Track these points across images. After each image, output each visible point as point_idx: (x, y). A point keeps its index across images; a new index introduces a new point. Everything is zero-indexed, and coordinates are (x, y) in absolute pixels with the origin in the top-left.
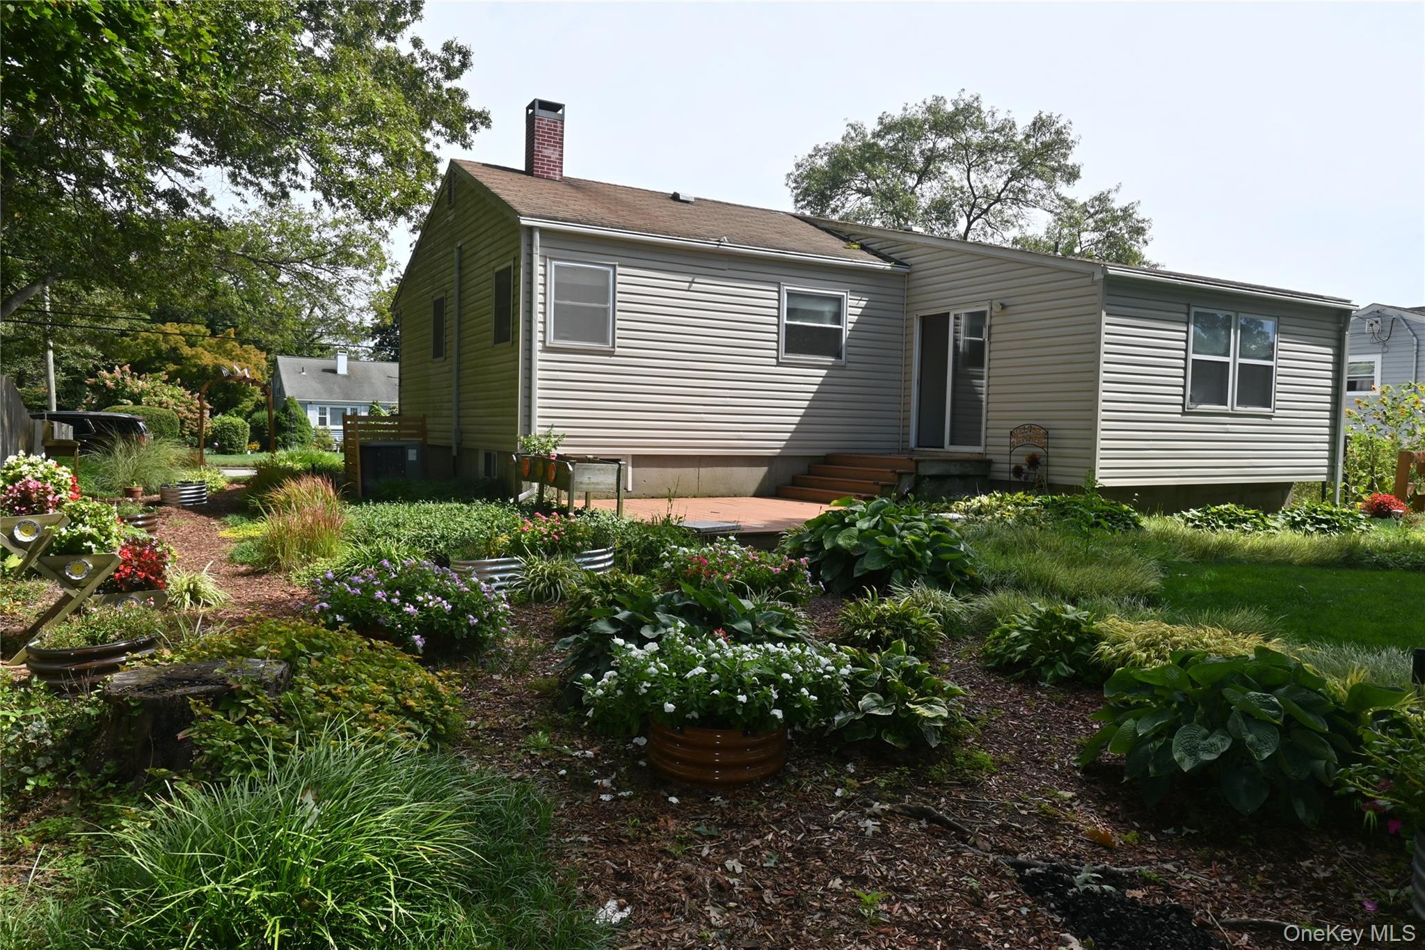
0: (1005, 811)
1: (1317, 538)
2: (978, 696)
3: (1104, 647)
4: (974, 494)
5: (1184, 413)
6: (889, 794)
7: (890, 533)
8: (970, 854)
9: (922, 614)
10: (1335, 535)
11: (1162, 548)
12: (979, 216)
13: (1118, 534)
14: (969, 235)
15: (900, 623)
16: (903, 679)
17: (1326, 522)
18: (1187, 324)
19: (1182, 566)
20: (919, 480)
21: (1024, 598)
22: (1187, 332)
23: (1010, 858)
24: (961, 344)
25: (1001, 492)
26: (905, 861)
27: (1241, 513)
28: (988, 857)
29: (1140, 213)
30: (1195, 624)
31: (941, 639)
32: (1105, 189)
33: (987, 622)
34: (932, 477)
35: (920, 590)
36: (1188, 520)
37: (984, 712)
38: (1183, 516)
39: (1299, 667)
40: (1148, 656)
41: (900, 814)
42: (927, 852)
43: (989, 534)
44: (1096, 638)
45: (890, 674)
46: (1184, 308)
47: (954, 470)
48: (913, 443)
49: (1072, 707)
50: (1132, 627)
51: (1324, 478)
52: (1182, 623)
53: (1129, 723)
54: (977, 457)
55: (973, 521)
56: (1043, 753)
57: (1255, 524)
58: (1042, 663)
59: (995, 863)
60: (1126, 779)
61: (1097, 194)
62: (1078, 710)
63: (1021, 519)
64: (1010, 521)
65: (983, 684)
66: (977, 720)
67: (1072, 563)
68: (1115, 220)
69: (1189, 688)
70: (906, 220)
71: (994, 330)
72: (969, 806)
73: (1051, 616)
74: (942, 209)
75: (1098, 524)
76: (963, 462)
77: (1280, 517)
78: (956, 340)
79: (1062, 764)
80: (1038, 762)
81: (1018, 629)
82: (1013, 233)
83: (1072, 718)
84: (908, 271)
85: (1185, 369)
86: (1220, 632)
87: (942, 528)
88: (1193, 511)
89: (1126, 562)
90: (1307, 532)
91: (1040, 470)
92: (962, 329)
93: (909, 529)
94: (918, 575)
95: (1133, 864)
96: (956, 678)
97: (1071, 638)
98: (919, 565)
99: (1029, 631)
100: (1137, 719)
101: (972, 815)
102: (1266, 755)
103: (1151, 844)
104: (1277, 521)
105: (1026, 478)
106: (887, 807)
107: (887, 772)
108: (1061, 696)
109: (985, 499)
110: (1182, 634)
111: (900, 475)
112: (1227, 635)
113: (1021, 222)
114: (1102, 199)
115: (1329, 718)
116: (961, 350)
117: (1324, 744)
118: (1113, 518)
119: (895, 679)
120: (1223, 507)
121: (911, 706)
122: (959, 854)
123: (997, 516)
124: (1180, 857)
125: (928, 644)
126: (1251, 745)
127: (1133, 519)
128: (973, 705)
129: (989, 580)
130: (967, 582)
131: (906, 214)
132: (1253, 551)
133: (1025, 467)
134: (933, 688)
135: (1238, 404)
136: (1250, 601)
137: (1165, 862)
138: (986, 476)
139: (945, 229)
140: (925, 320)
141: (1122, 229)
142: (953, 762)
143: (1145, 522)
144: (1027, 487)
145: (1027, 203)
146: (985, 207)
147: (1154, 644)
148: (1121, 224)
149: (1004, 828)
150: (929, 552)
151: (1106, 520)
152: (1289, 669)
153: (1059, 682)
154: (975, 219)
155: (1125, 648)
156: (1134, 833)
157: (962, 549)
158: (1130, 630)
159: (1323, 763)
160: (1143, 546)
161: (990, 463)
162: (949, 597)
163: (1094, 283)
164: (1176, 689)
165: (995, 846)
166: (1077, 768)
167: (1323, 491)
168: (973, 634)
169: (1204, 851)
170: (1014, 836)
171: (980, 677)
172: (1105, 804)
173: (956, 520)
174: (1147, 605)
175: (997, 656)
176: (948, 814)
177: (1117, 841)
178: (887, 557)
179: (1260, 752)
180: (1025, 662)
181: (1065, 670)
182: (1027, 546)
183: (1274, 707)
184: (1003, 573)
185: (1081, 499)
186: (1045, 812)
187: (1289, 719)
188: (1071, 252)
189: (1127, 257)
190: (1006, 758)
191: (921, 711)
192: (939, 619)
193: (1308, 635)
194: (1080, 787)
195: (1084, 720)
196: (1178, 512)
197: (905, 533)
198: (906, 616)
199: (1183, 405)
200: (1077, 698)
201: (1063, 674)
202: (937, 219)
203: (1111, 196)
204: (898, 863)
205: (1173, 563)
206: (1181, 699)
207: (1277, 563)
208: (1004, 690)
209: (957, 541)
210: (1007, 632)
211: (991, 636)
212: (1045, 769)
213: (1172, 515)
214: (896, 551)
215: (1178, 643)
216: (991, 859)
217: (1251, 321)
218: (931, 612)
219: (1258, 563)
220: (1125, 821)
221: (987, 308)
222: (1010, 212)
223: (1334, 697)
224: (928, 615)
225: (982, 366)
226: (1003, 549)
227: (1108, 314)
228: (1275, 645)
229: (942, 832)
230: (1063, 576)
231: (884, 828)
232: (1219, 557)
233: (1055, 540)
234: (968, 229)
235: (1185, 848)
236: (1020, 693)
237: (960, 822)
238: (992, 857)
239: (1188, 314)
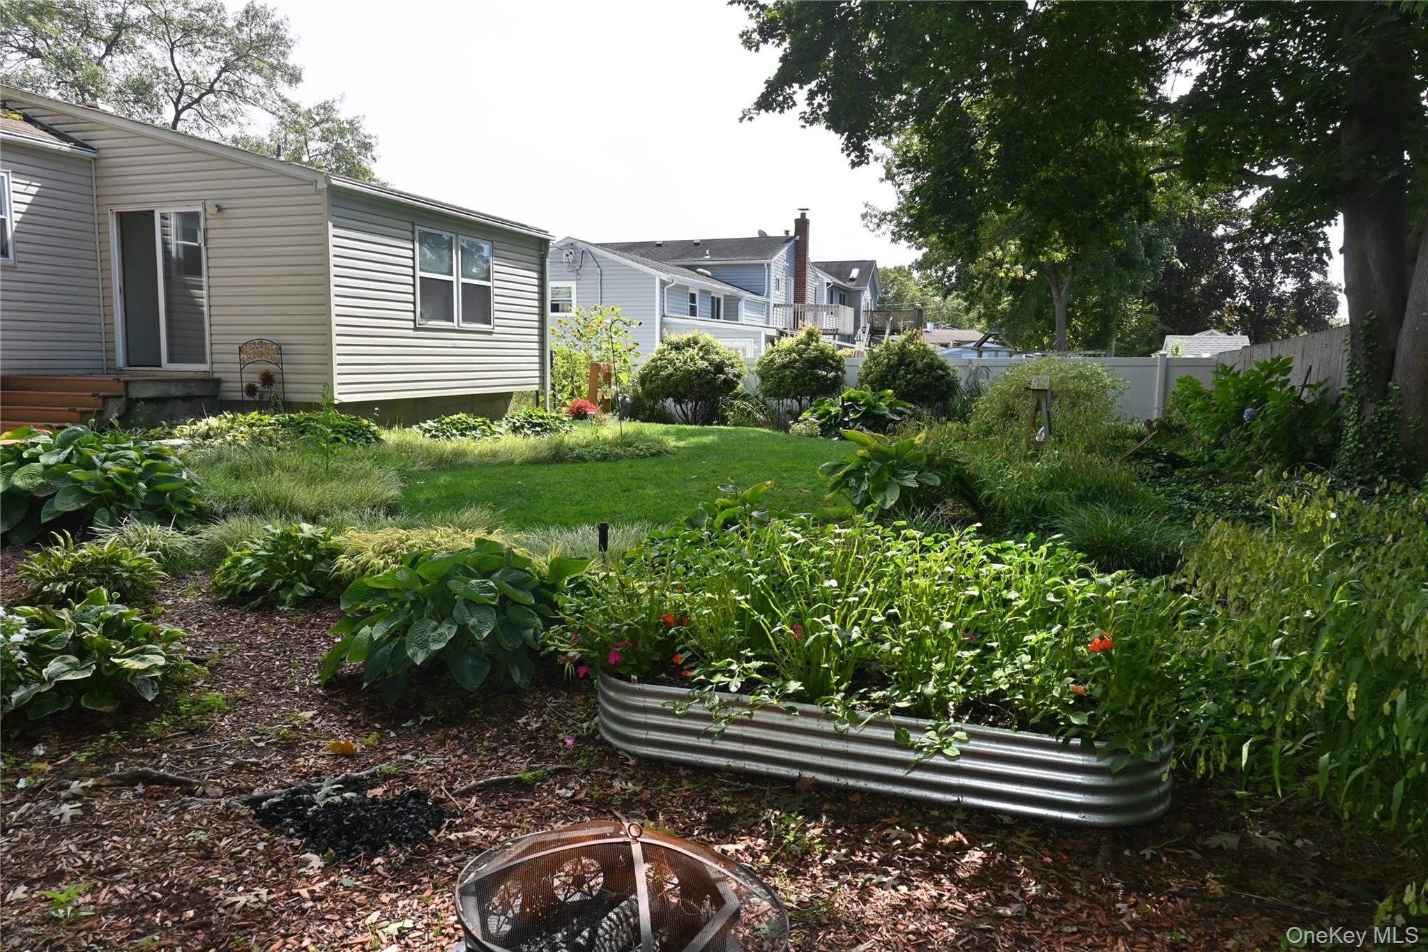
0: (240, 749)
1: (533, 439)
2: (208, 634)
3: (342, 560)
4: (201, 416)
5: (416, 329)
6: (94, 768)
7: (89, 465)
8: (199, 805)
9: (134, 554)
10: (547, 437)
11: (401, 459)
12: (189, 106)
13: (360, 448)
14: (179, 124)
15: (105, 570)
16: (105, 632)
17: (540, 425)
18: (413, 241)
19: (421, 474)
20: (131, 403)
21: (259, 522)
22: (413, 250)
23: (244, 797)
24: (173, 248)
25: (232, 412)
26: (115, 838)
27: (471, 421)
28: (219, 803)
29: (366, 128)
30: (429, 527)
31: (163, 579)
32: (330, 99)
33: (218, 552)
34: (147, 400)
35: (132, 528)
36: (426, 431)
37: (215, 650)
38: (420, 428)
39: (510, 551)
40: (386, 563)
41: (108, 786)
42: (144, 819)
43: (220, 458)
44: (334, 553)
45: (86, 630)
46: (409, 226)
47: (175, 391)
48: (120, 361)
49: (313, 626)
50: (370, 536)
51: (536, 388)
52: (417, 527)
53: (366, 630)
54: (202, 376)
55: (201, 446)
56: (283, 679)
57: (484, 431)
58: (279, 588)
59: (228, 807)
60: (365, 685)
61: (321, 102)
62: (320, 627)
63: (256, 440)
64: (244, 443)
65: (214, 620)
66: (206, 661)
67: (312, 480)
68: (342, 132)
69: (420, 587)
70: (94, 96)
71: (210, 234)
72: (195, 755)
73: (287, 537)
74: (140, 90)
75: (338, 440)
76: (185, 381)
77: (504, 423)
78: (165, 243)
79: (302, 686)
80: (277, 689)
81: (251, 555)
82: (230, 131)
83: (313, 637)
84: (94, 155)
85: (414, 285)
86: (450, 531)
87: (158, 455)
88: (430, 422)
89: (367, 475)
90: (525, 434)
91: (276, 388)
92: (172, 230)
93: (114, 459)
94: (129, 511)
95: (374, 764)
96: (181, 619)
97: (309, 557)
98: (130, 500)
99: (263, 556)
100: (372, 625)
101: (200, 763)
102: (485, 634)
103: (391, 740)
104: (502, 427)
105: (261, 397)
106: (90, 783)
107: (91, 742)
108: (301, 617)
109: (213, 422)
110: (417, 538)
111: (105, 399)
112: (457, 533)
113: (240, 119)
114: (326, 107)
115: (535, 592)
116: (174, 255)
117: (532, 615)
118: (353, 433)
119: (93, 633)
120: (455, 417)
121: (117, 661)
122: (184, 810)
123: (229, 438)
124: (417, 744)
125: (146, 587)
126: (474, 627)
127: (373, 433)
128: (202, 645)
129: (220, 507)
130: (193, 513)
131: (93, 90)
132: (482, 455)
133: (258, 385)
134: (146, 635)
135: (464, 321)
136: (476, 500)
137: (404, 753)
138: (215, 397)
139: (148, 115)
140: (122, 217)
141: (349, 143)
142: (177, 712)
143: (385, 435)
144: (262, 407)
145: (245, 99)
146: (196, 96)
147: (389, 551)
148: (349, 137)
149: (239, 767)
150: (142, 485)
151: (346, 435)
152: (502, 555)
153: (299, 603)
154: (184, 109)
155: (362, 559)
156: (375, 735)
157: (184, 477)
158: (367, 541)
159: (532, 631)
160: (382, 459)
161: (218, 382)
162: (170, 531)
163: (318, 192)
164: (408, 590)
165: (228, 789)
166: (319, 686)
167: (537, 397)
168: (202, 568)
169: (439, 734)
170: (250, 772)
171: (212, 613)
172: (346, 715)
173: (180, 446)
174: (387, 515)
175: (230, 587)
176: (171, 769)
177: (358, 747)
178: (86, 495)
179: (480, 632)
180: (261, 589)
181: (304, 589)
182: (263, 468)
183: (491, 590)
184: (236, 498)
185: (321, 415)
186: (284, 739)
187: (504, 599)
188: (299, 159)
189: (355, 171)
190: (241, 693)
191: (129, 663)
192: (158, 558)
193: (523, 524)
194: (322, 703)
195: (326, 637)
196: (417, 423)
197: (108, 464)
198: (114, 560)
199: (414, 321)
200: (319, 616)
201: (302, 594)
202: (137, 101)
203: (336, 106)
204: (105, 842)
205: (412, 472)
206: (413, 598)
207: (501, 464)
208: (238, 623)
209: (179, 469)
210: (238, 561)
211: (222, 567)
212: (285, 694)
213: (410, 427)
214: (98, 485)
215: (412, 546)
216: (223, 804)
217: (472, 245)
218: (148, 550)
219: (486, 465)
220: (367, 725)
221: (200, 209)
222: (226, 106)
223: (539, 573)
224: (143, 554)
225: (200, 274)
226: (236, 473)
227: (334, 226)
228: (496, 537)
229: (163, 791)
230: (303, 495)
231: (87, 809)
232: (451, 463)
233: (293, 459)
234: (177, 119)
235: (423, 735)
236: (257, 622)
237: (186, 774)
238: (223, 802)
239: (413, 232)
